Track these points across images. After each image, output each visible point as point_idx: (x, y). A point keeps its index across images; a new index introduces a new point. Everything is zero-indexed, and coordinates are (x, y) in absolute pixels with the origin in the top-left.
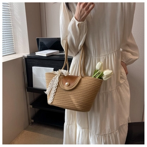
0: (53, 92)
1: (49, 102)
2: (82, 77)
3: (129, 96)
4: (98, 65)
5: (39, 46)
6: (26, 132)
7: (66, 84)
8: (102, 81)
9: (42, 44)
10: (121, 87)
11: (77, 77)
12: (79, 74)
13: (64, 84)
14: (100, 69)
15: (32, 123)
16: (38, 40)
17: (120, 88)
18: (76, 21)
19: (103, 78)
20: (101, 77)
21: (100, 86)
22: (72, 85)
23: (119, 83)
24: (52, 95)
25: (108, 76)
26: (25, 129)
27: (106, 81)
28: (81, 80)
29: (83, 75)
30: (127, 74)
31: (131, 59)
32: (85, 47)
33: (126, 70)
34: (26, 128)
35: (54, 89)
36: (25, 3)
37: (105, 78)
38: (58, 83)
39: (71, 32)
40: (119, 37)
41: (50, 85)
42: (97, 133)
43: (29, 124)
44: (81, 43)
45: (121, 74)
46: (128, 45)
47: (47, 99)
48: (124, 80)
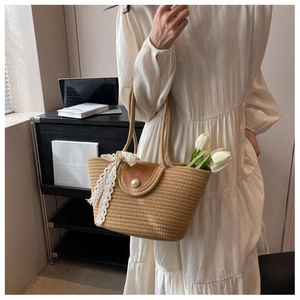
0: (105, 200)
1: (98, 221)
2: (167, 167)
3: (262, 196)
4: (200, 141)
5: (65, 97)
6: (42, 279)
7: (133, 182)
8: (208, 175)
9: (71, 91)
10: (246, 181)
11: (156, 165)
12: (160, 160)
13: (128, 183)
14: (204, 149)
15: (55, 260)
16: (62, 83)
17: (246, 185)
18: (153, 48)
19: (212, 168)
20: (206, 167)
21: (205, 185)
22: (145, 185)
23: (243, 173)
24: (103, 208)
25: (220, 164)
26: (39, 274)
27: (217, 174)
28: (163, 173)
29: (168, 161)
30: (258, 154)
31: (265, 122)
32: (172, 101)
33: (255, 146)
34: (41, 273)
35: (108, 194)
36: (32, 6)
37: (215, 169)
38: (116, 181)
39: (142, 71)
40: (242, 78)
41: (98, 186)
42: (197, 281)
43: (48, 262)
44: (163, 94)
45: (246, 155)
46: (257, 94)
47: (93, 214)
48: (253, 168)
